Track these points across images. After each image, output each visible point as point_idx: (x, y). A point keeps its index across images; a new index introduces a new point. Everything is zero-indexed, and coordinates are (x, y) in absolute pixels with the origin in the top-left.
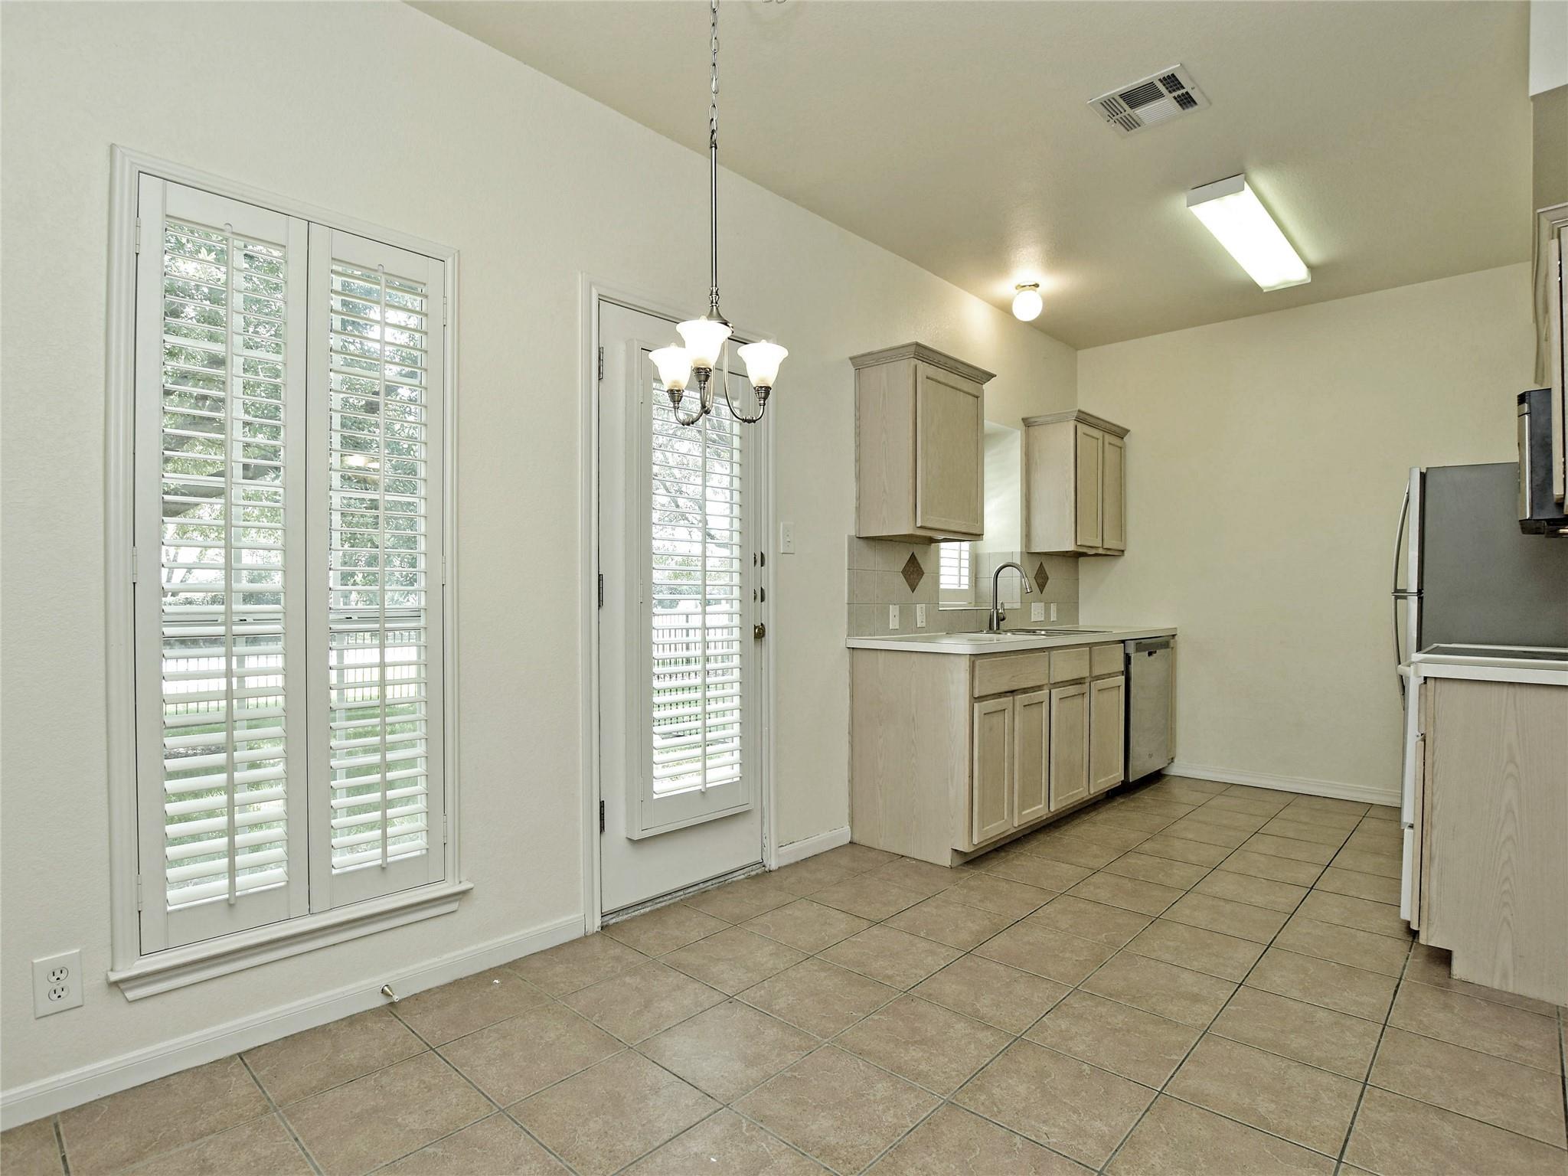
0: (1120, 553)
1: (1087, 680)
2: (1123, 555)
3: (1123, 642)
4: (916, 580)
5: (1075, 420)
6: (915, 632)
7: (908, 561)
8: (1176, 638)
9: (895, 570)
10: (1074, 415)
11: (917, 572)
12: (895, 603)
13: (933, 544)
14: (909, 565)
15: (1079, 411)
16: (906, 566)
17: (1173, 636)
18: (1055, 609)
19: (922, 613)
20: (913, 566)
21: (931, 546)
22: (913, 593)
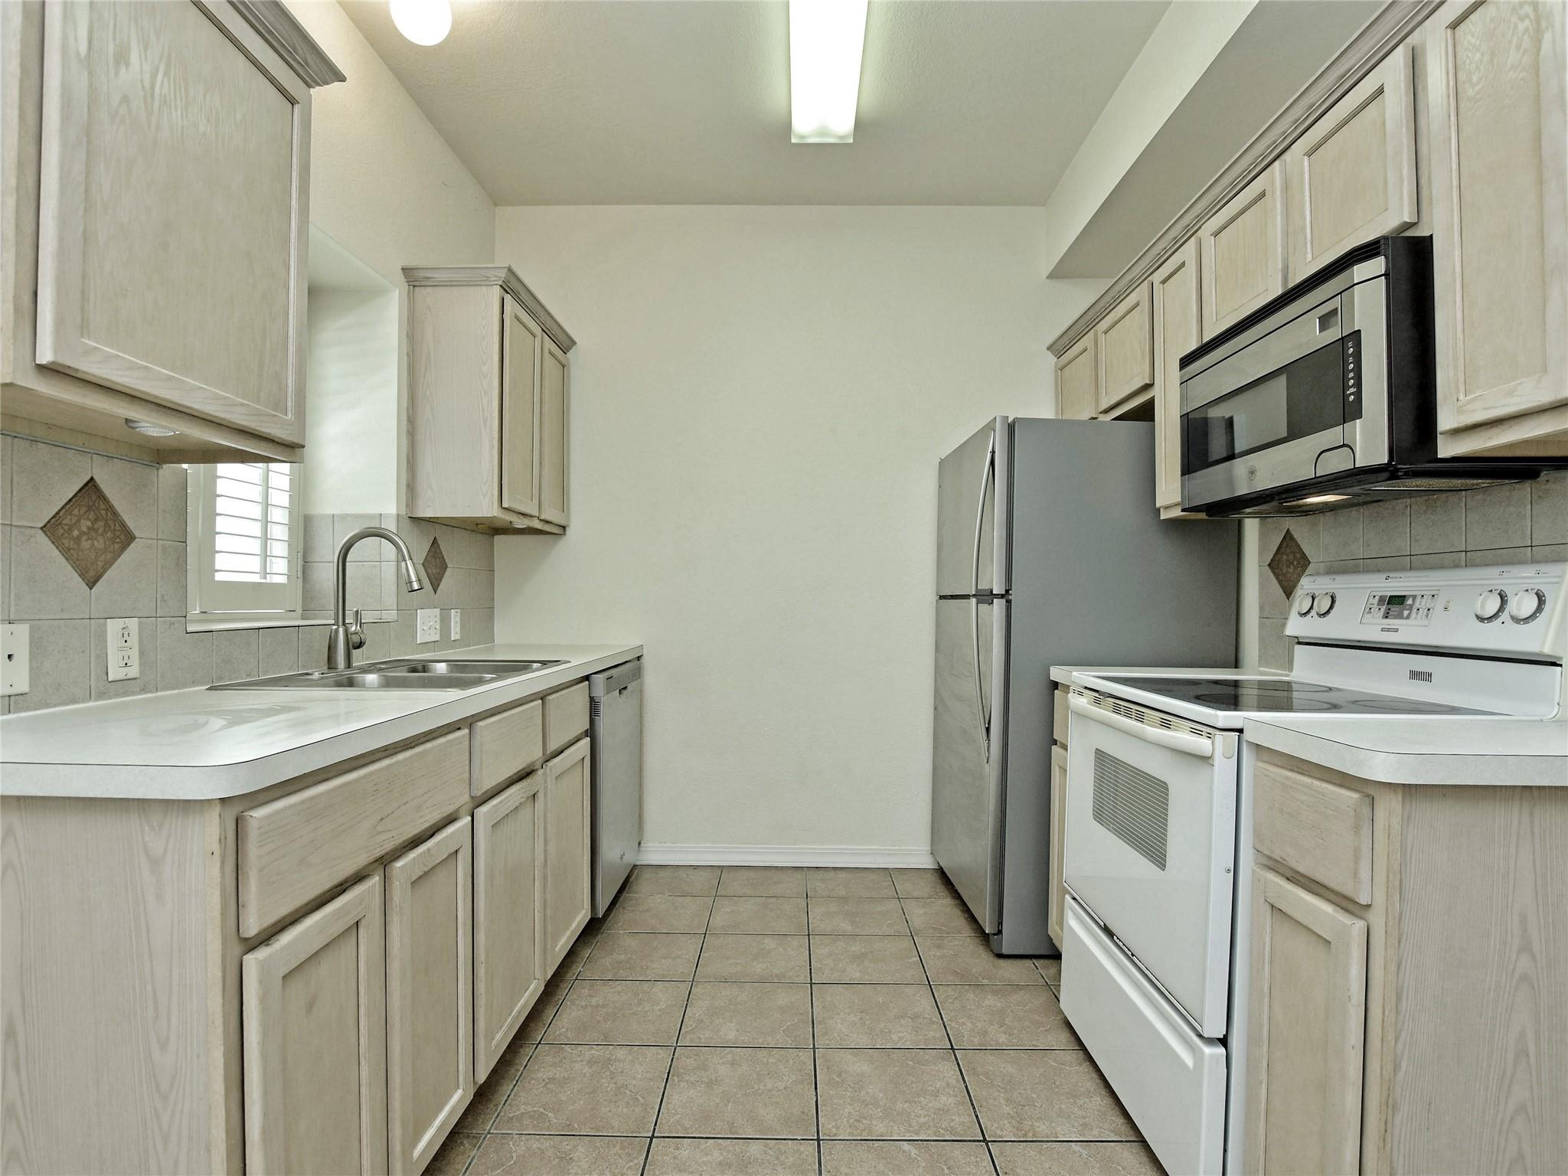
0: (561, 530)
1: (539, 765)
2: (565, 534)
3: (587, 678)
4: (106, 556)
5: (501, 286)
6: (101, 695)
7: (74, 500)
8: (642, 660)
9: (11, 520)
10: (500, 278)
11: (109, 535)
12: (12, 617)
13: (168, 468)
14: (76, 512)
15: (510, 270)
16: (61, 513)
17: (639, 658)
18: (458, 620)
19: (126, 641)
20: (92, 516)
21: (161, 471)
22: (91, 589)
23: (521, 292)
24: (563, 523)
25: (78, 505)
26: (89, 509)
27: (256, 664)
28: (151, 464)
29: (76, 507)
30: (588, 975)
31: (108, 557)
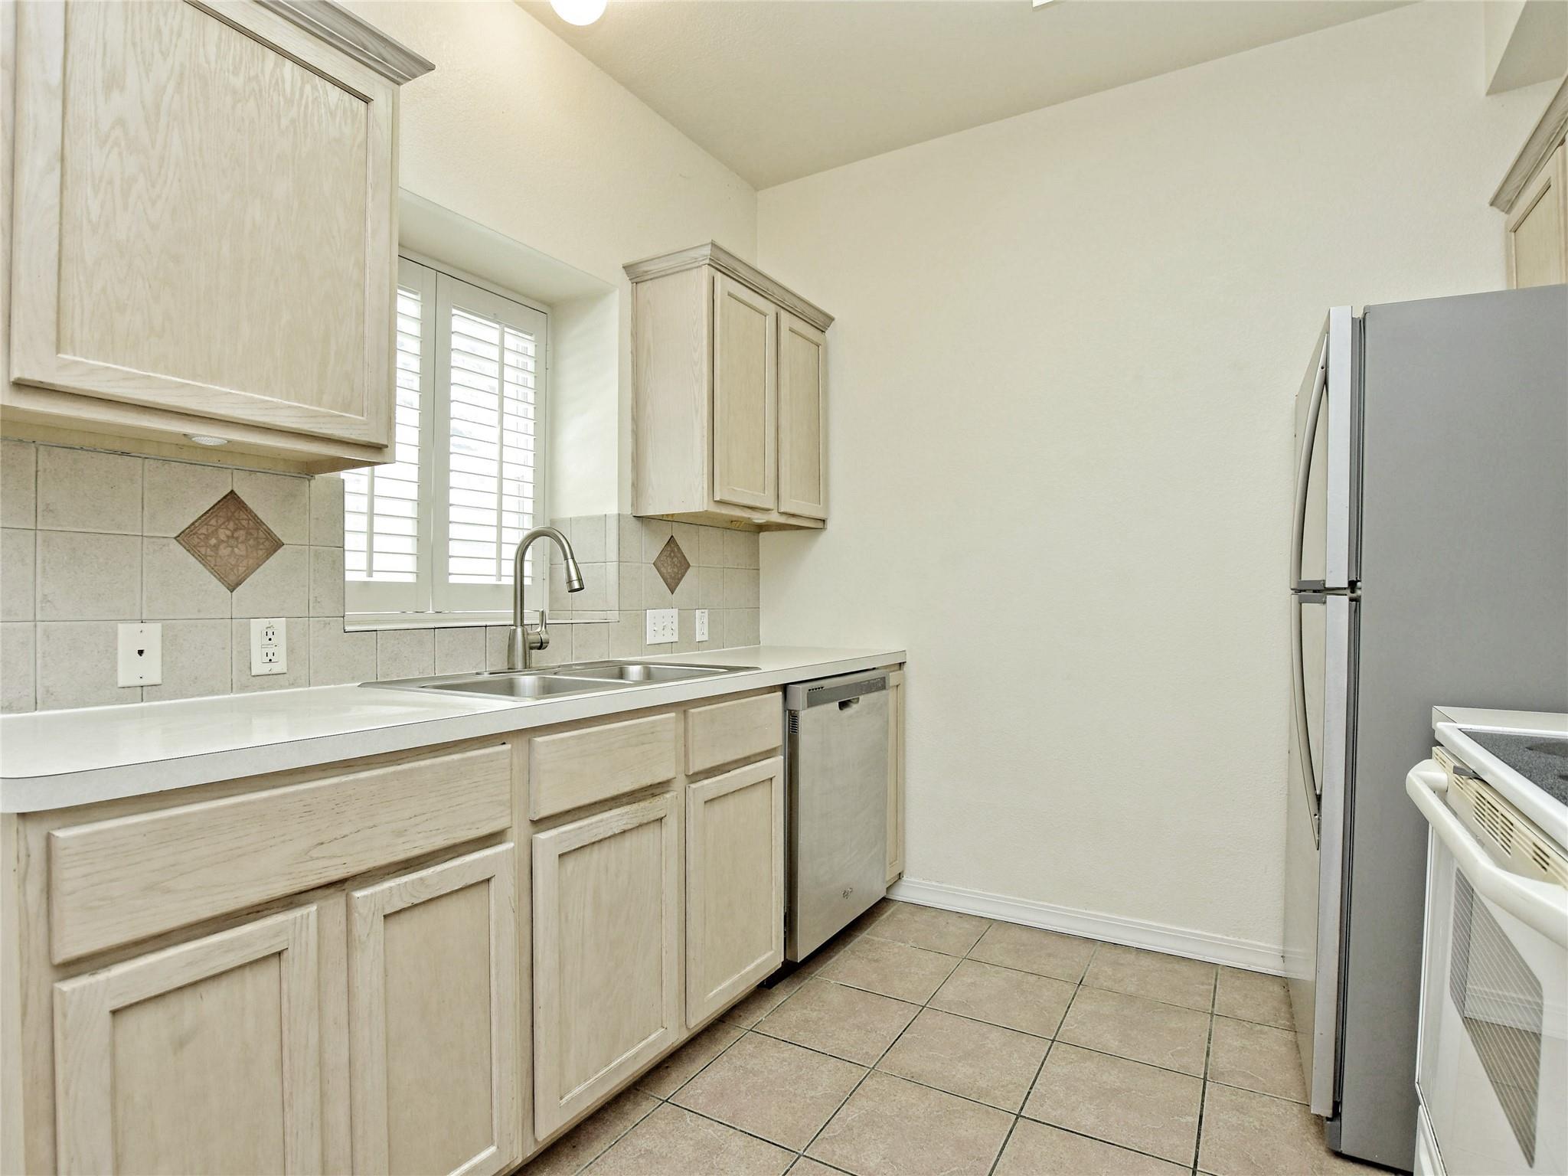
0: (820, 525)
1: (680, 783)
2: (823, 529)
3: (784, 688)
4: (248, 562)
5: (709, 265)
6: (244, 688)
7: (210, 512)
8: (906, 667)
9: (142, 532)
10: (707, 256)
11: (251, 542)
12: (144, 617)
13: (320, 478)
14: (213, 522)
15: (714, 245)
16: (197, 524)
17: (901, 665)
18: (706, 621)
19: (270, 639)
20: (231, 525)
21: (313, 482)
22: (231, 592)
23: (739, 269)
24: (821, 516)
25: (217, 516)
26: (229, 520)
27: (432, 662)
28: (299, 475)
29: (213, 518)
30: (765, 1028)
31: (250, 563)
